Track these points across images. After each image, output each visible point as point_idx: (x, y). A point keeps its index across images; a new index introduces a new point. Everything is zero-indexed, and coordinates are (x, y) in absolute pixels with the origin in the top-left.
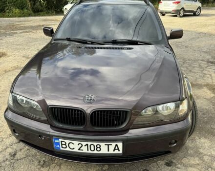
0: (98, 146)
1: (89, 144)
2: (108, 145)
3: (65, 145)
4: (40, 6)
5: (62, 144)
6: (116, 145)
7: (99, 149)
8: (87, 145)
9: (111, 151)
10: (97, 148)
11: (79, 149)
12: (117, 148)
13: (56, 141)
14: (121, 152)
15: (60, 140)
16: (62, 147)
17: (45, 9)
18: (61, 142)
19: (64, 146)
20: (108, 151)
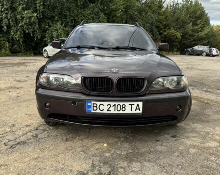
0: (124, 106)
1: (117, 104)
2: (132, 105)
3: (96, 107)
4: (18, 48)
5: (94, 107)
6: (138, 105)
7: (124, 109)
8: (115, 105)
9: (134, 112)
10: (123, 108)
11: (108, 111)
12: (138, 108)
13: (89, 104)
14: (141, 112)
15: (93, 103)
16: (94, 110)
17: (23, 51)
18: (94, 104)
19: (95, 109)
20: (132, 111)
